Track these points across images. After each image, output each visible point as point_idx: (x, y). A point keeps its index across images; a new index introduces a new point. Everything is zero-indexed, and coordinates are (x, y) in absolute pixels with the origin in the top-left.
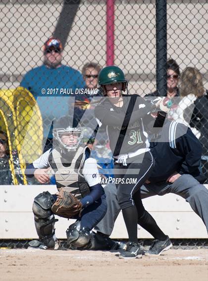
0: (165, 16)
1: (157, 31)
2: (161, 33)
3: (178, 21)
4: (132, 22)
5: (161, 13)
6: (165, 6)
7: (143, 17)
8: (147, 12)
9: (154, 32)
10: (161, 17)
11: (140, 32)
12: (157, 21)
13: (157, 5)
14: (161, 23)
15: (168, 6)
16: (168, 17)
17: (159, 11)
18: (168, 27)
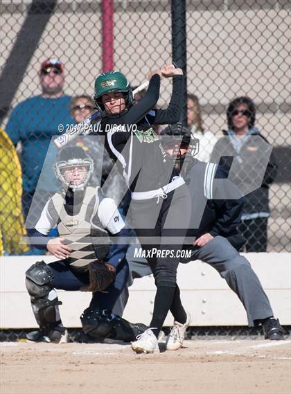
0: (184, 27)
1: (173, 48)
2: (179, 50)
3: (202, 35)
4: (140, 37)
5: (179, 23)
6: (184, 14)
7: (155, 29)
8: (160, 22)
9: (170, 49)
10: (178, 29)
11: (150, 49)
12: (173, 35)
13: (173, 13)
14: (179, 37)
15: (187, 15)
16: (188, 29)
17: (176, 21)
18: (188, 42)
